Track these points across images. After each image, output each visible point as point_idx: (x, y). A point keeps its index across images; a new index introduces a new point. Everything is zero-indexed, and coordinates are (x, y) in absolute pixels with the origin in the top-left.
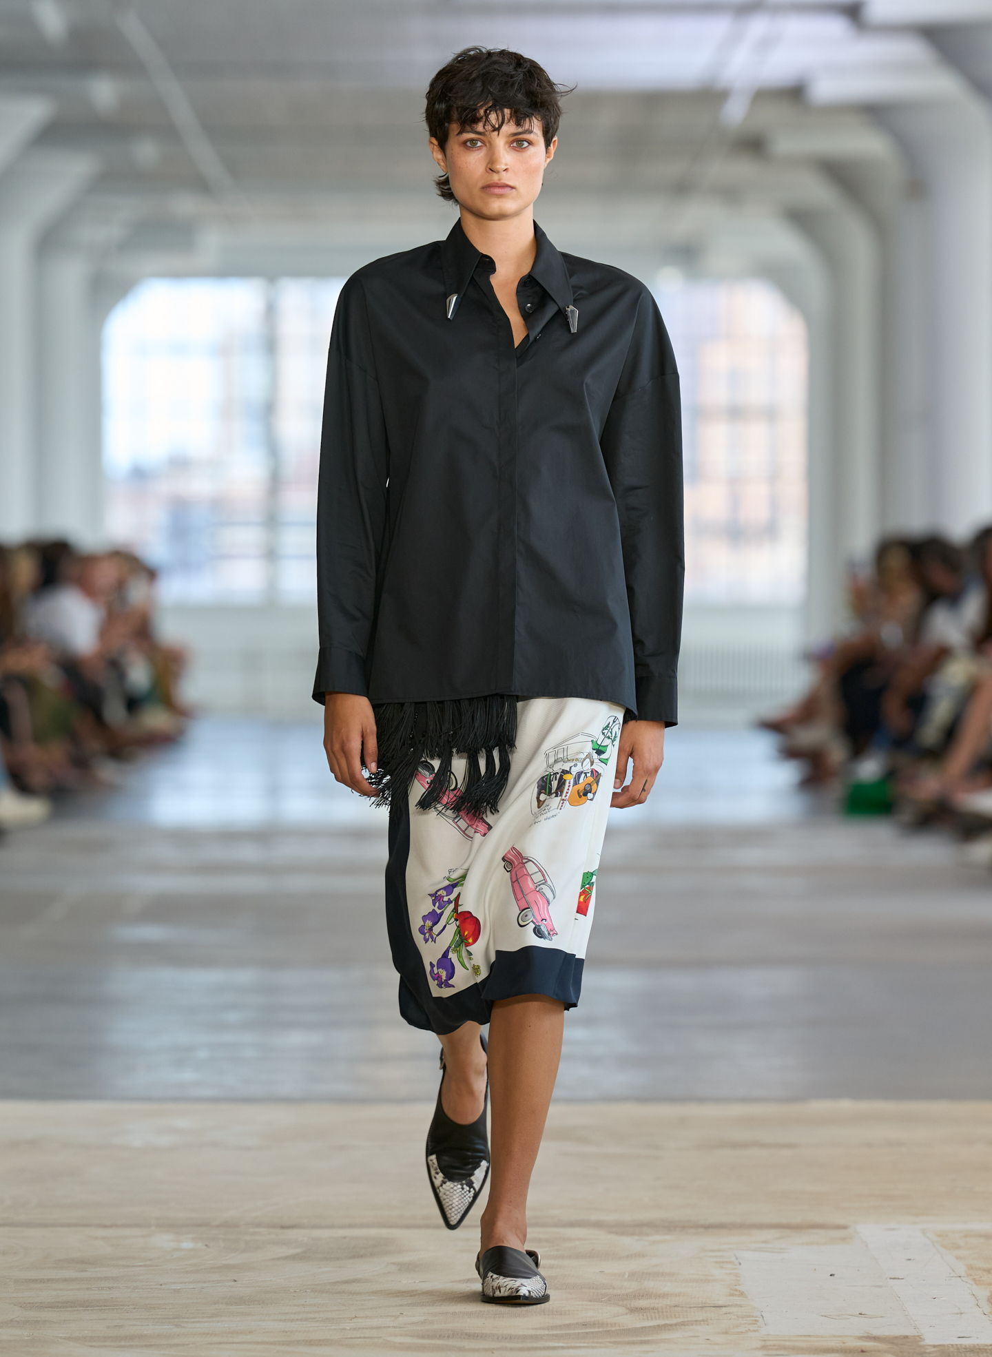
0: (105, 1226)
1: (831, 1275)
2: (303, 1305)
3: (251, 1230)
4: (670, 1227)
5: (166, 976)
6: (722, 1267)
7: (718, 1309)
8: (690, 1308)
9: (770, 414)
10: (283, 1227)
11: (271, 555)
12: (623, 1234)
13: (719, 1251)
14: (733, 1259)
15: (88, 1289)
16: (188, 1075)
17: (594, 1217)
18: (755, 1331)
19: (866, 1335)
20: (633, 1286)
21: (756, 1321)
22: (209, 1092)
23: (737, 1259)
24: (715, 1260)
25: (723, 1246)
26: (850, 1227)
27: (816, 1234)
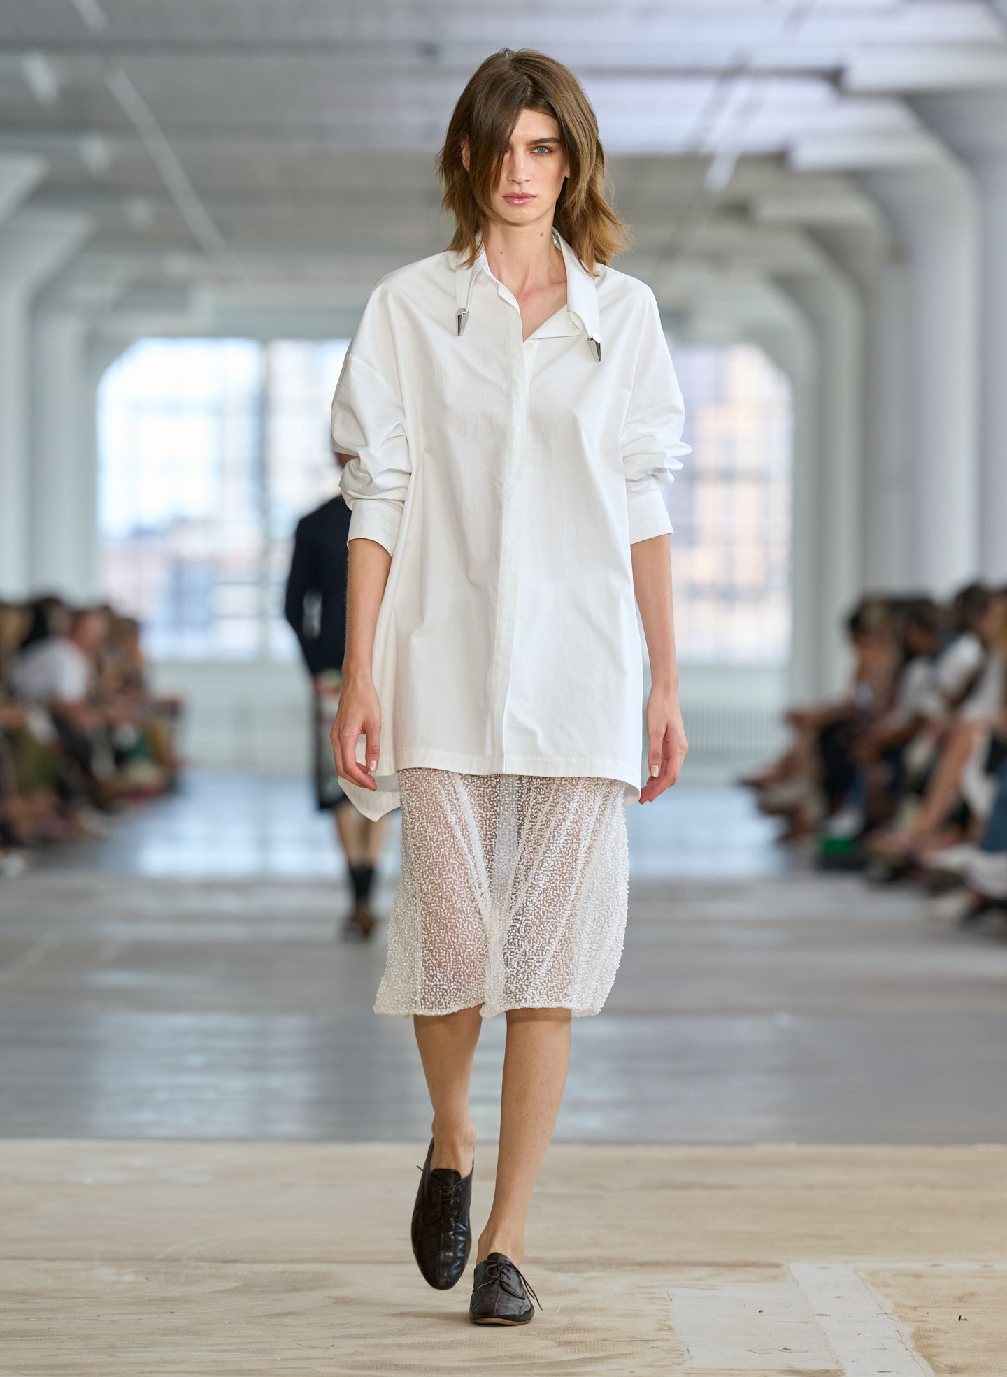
0: (50, 1260)
1: (760, 1311)
2: (237, 1336)
3: (193, 1264)
4: (605, 1264)
6: (653, 1303)
7: (645, 1343)
8: (618, 1341)
10: (224, 1262)
11: (263, 616)
12: (559, 1270)
13: (652, 1287)
14: (665, 1295)
15: (26, 1319)
17: (532, 1254)
18: (679, 1364)
19: (788, 1369)
20: (564, 1321)
21: (682, 1354)
22: (165, 1132)
23: (669, 1295)
24: (647, 1296)
25: (656, 1283)
26: (783, 1265)
27: (749, 1271)
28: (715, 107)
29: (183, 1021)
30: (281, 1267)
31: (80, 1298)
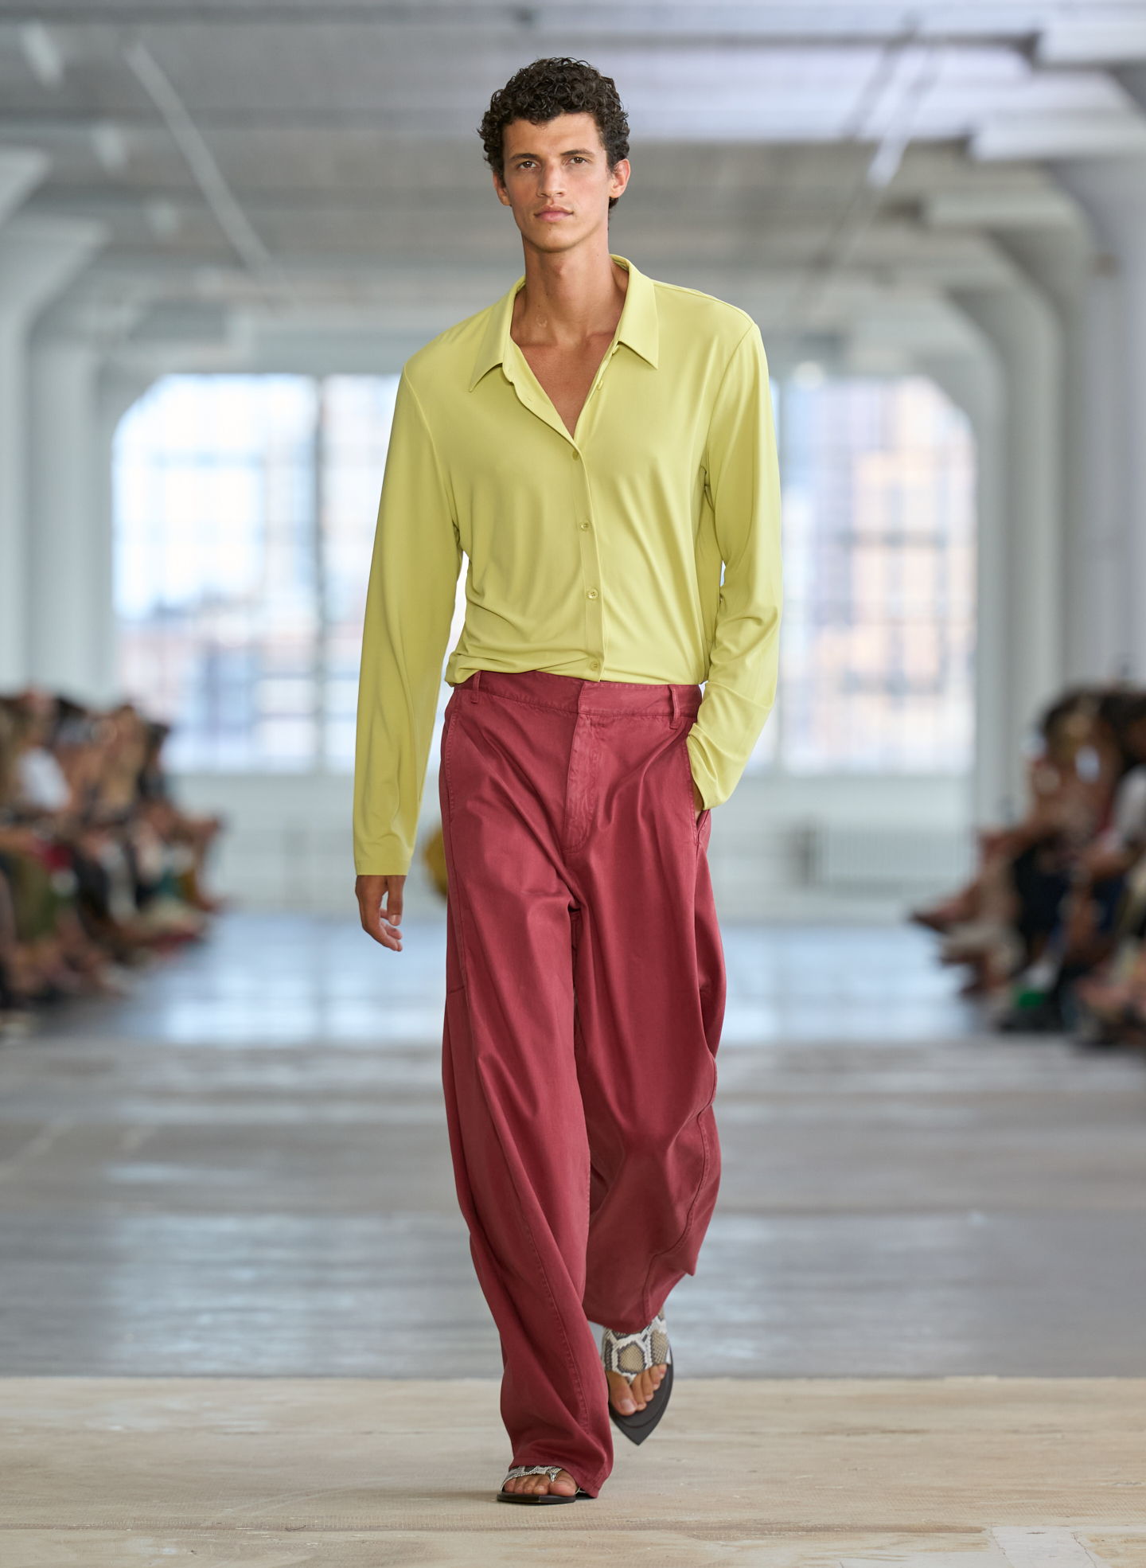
0: (71, 1528)
4: (765, 1529)
5: (173, 1224)
10: (287, 1529)
11: (319, 715)
12: (705, 1538)
13: (823, 1559)
16: (185, 1346)
17: (670, 1518)
25: (827, 1554)
26: (985, 1529)
27: (943, 1538)
28: (879, 83)
29: (228, 1225)
30: (360, 1535)
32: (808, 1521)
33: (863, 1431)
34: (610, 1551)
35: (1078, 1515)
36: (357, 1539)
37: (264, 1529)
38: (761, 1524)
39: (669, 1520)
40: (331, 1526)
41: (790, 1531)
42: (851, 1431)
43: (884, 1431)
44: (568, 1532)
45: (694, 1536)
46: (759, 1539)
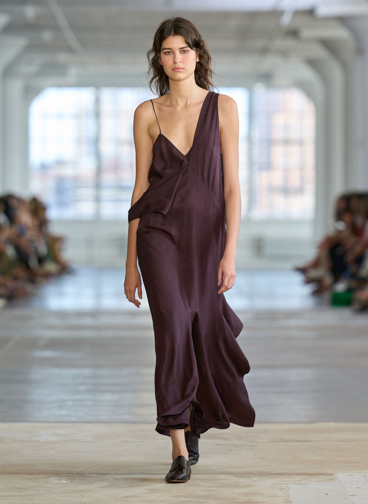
1: (326, 494)
3: (89, 475)
4: (261, 474)
5: (54, 371)
6: (282, 491)
9: (301, 143)
10: (102, 474)
11: (97, 200)
12: (241, 477)
13: (281, 484)
14: (286, 488)
15: (23, 499)
16: (64, 412)
20: (245, 499)
22: (72, 419)
23: (288, 487)
24: (279, 488)
25: (282, 482)
26: (334, 474)
27: (320, 477)
31: (44, 490)
32: (275, 471)
33: (291, 441)
34: (210, 481)
35: (365, 469)
36: (125, 478)
37: (94, 474)
38: (259, 472)
39: (229, 471)
40: (116, 473)
41: (269, 475)
42: (287, 441)
43: (298, 441)
44: (195, 475)
45: (237, 477)
46: (259, 477)
